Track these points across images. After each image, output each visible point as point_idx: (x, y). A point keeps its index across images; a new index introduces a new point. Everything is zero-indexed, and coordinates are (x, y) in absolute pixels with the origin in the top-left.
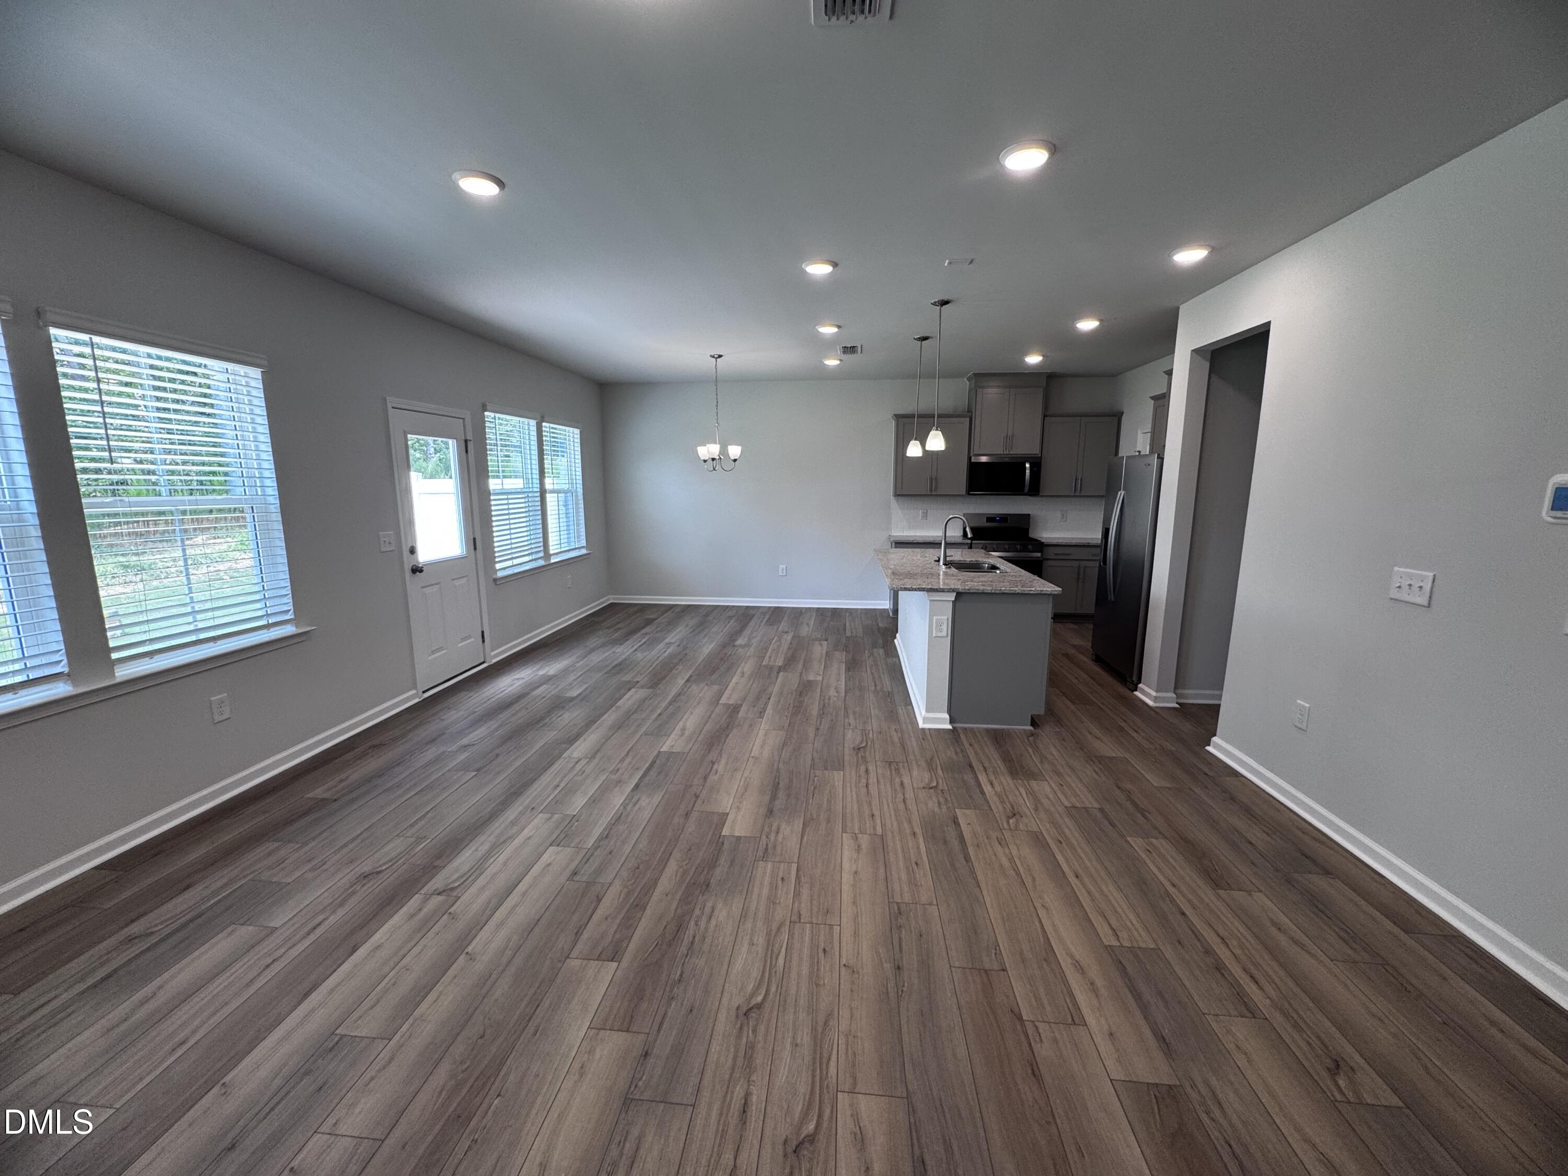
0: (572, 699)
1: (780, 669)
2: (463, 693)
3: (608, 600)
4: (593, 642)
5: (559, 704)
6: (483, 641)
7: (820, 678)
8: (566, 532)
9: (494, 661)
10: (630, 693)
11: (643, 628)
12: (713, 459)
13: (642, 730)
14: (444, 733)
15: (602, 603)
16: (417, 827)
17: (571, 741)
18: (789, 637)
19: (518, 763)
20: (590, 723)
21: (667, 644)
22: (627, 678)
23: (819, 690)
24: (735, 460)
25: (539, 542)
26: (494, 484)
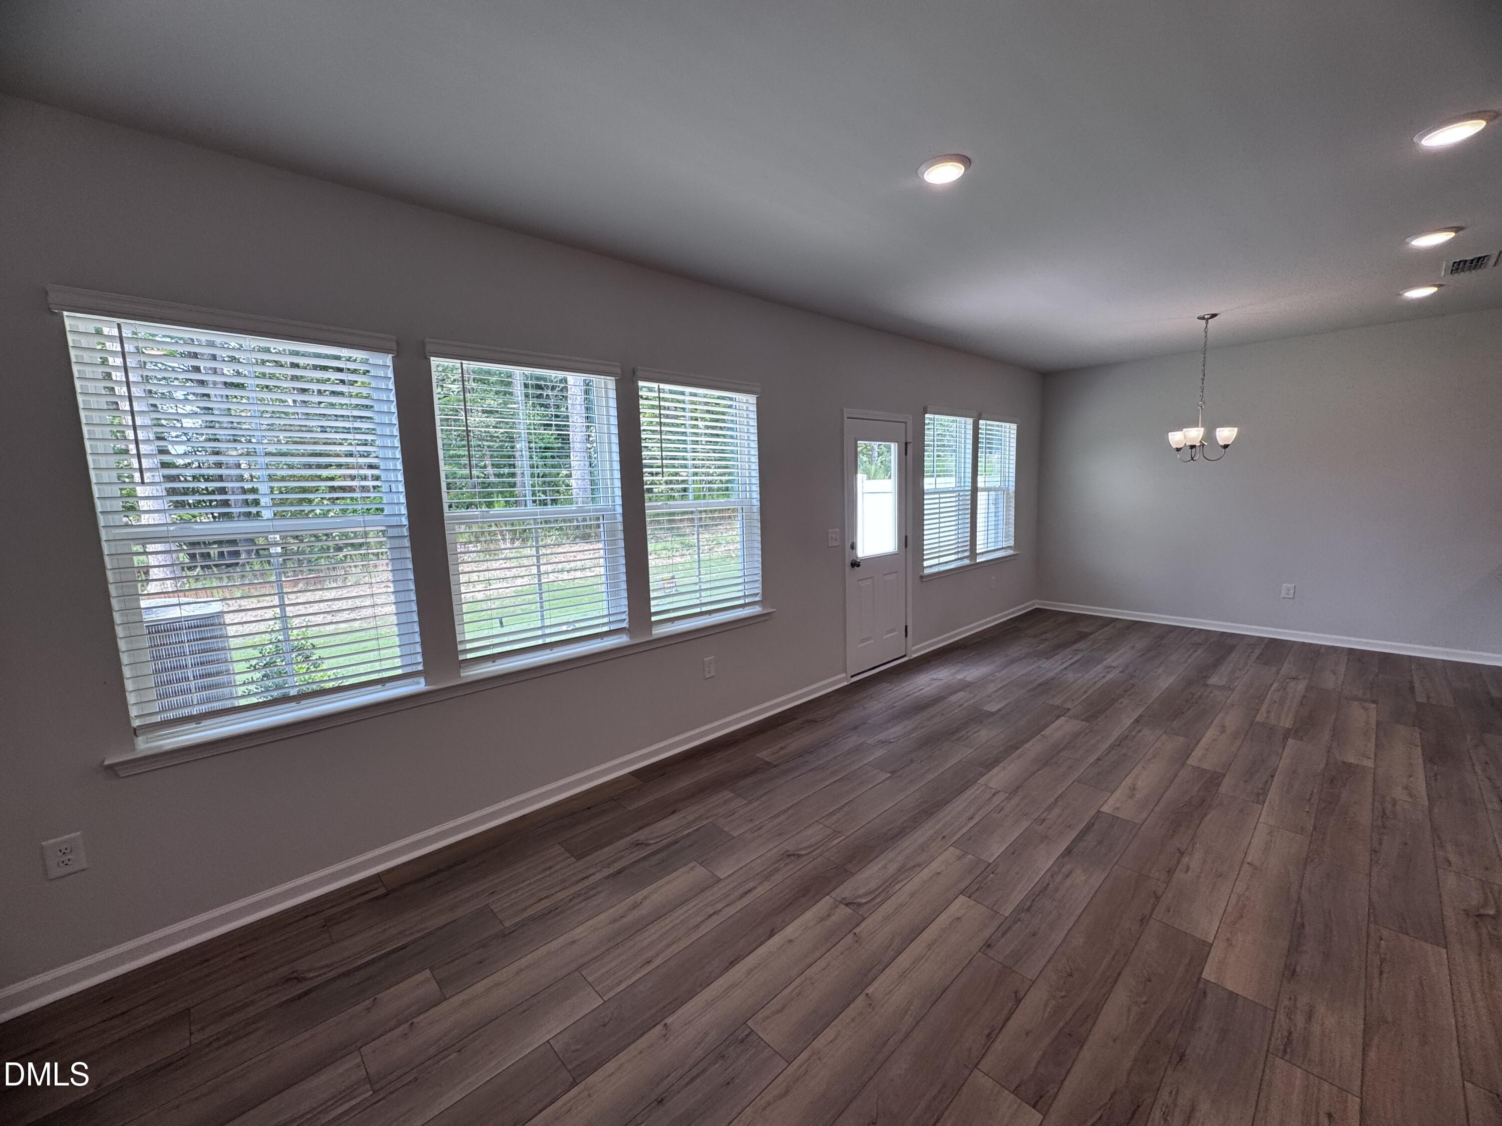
0: (992, 714)
1: (1287, 735)
2: (885, 685)
3: (1034, 605)
4: (1015, 650)
5: (977, 717)
6: (906, 635)
7: (1370, 763)
8: (993, 531)
9: (914, 656)
10: (1058, 723)
11: (1075, 642)
12: (1192, 447)
13: (1076, 775)
14: (865, 723)
15: (1028, 607)
16: (835, 818)
17: (990, 764)
18: (1301, 686)
19: (931, 776)
20: (1011, 748)
21: (1106, 667)
22: (1057, 701)
23: (1369, 783)
24: (1226, 446)
25: (967, 541)
26: (928, 483)
